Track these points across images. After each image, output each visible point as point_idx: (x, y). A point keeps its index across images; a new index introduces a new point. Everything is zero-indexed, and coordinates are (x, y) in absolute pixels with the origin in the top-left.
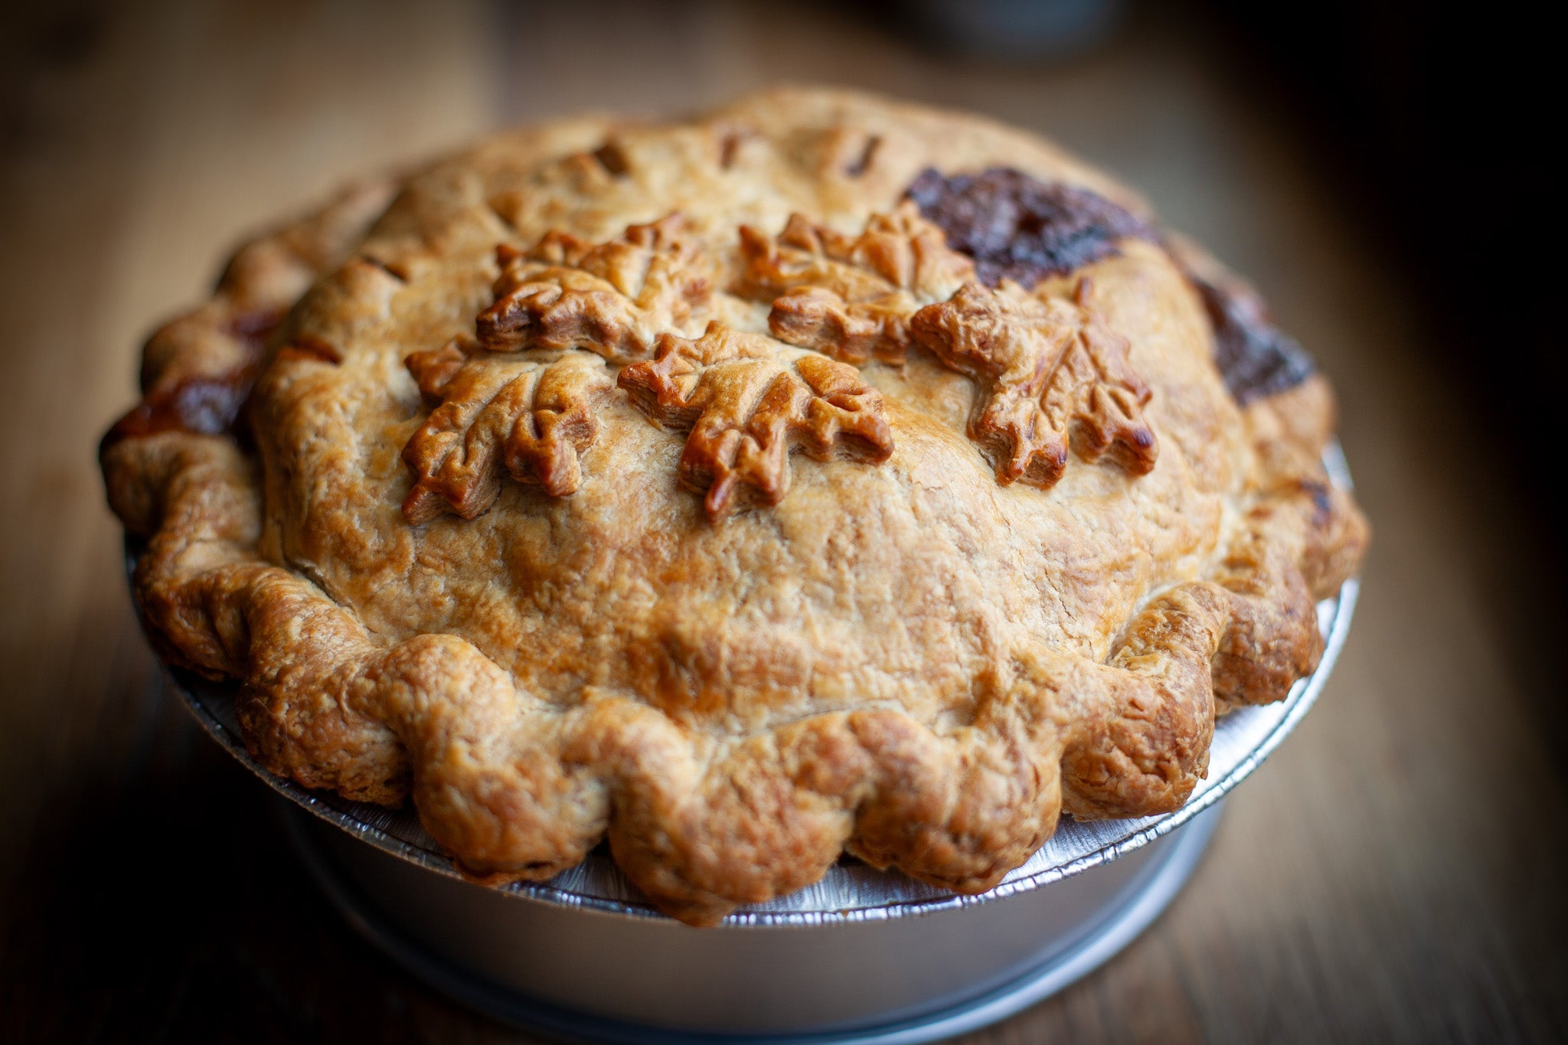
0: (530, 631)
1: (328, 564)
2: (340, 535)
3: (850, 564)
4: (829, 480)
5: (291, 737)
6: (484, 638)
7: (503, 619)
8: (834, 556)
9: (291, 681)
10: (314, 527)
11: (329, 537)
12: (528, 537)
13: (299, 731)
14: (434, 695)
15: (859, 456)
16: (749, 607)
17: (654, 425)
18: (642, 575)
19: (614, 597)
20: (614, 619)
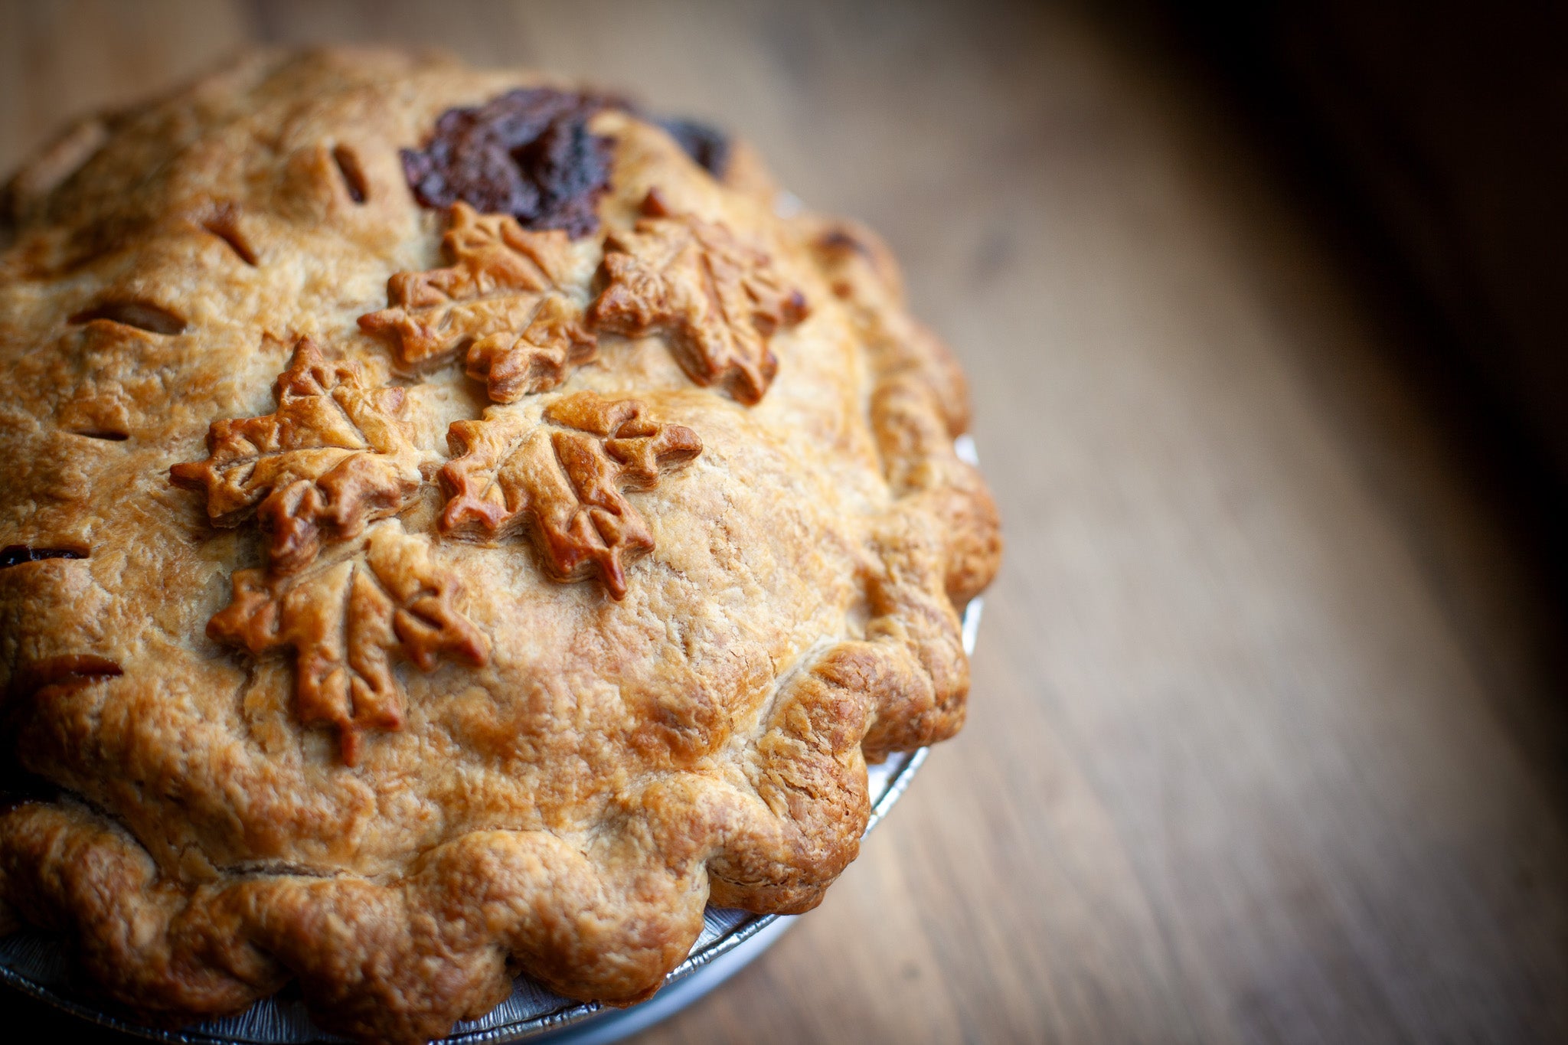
0: (536, 785)
1: (293, 851)
2: (292, 820)
3: (738, 558)
4: (673, 502)
5: (423, 1012)
6: (500, 818)
7: (506, 792)
8: (724, 560)
9: (382, 969)
10: (260, 829)
11: (282, 829)
12: (471, 711)
13: (427, 1004)
14: (527, 895)
15: (676, 466)
16: (696, 646)
17: (490, 548)
18: (594, 679)
19: (586, 711)
20: (601, 728)
